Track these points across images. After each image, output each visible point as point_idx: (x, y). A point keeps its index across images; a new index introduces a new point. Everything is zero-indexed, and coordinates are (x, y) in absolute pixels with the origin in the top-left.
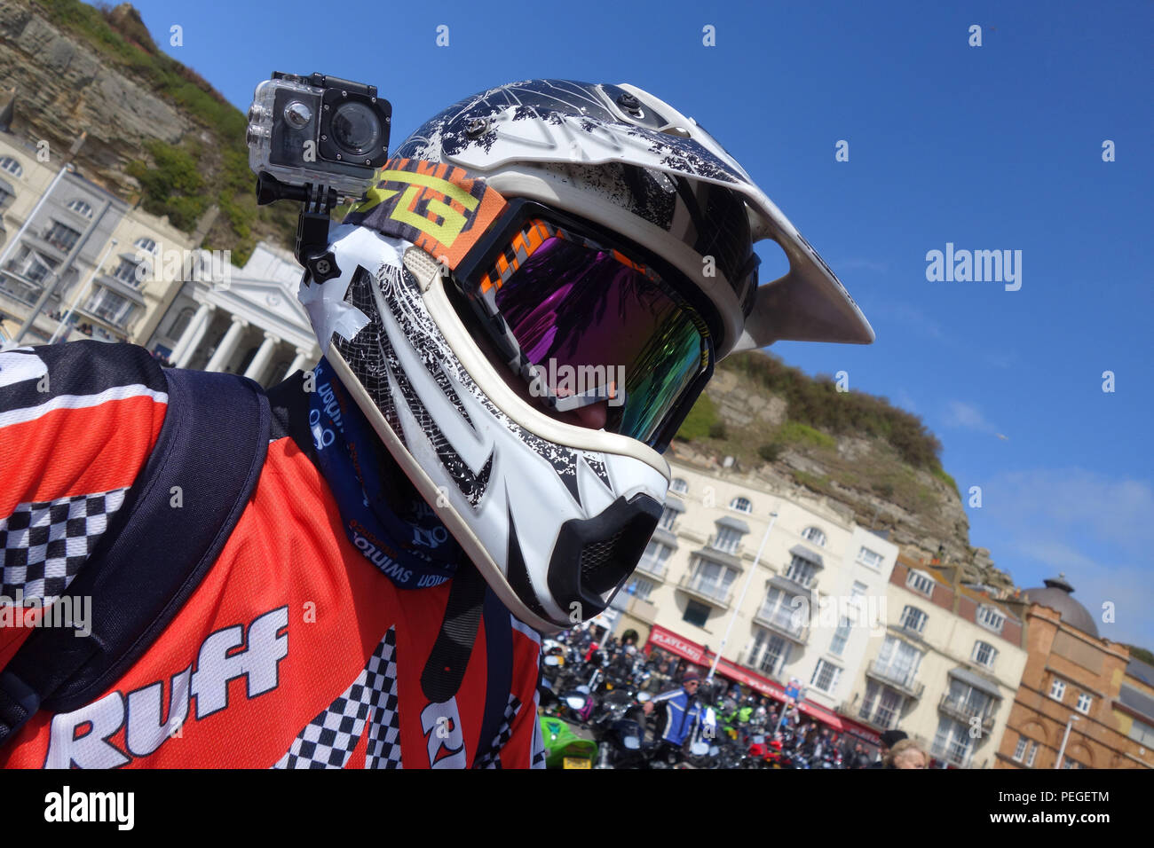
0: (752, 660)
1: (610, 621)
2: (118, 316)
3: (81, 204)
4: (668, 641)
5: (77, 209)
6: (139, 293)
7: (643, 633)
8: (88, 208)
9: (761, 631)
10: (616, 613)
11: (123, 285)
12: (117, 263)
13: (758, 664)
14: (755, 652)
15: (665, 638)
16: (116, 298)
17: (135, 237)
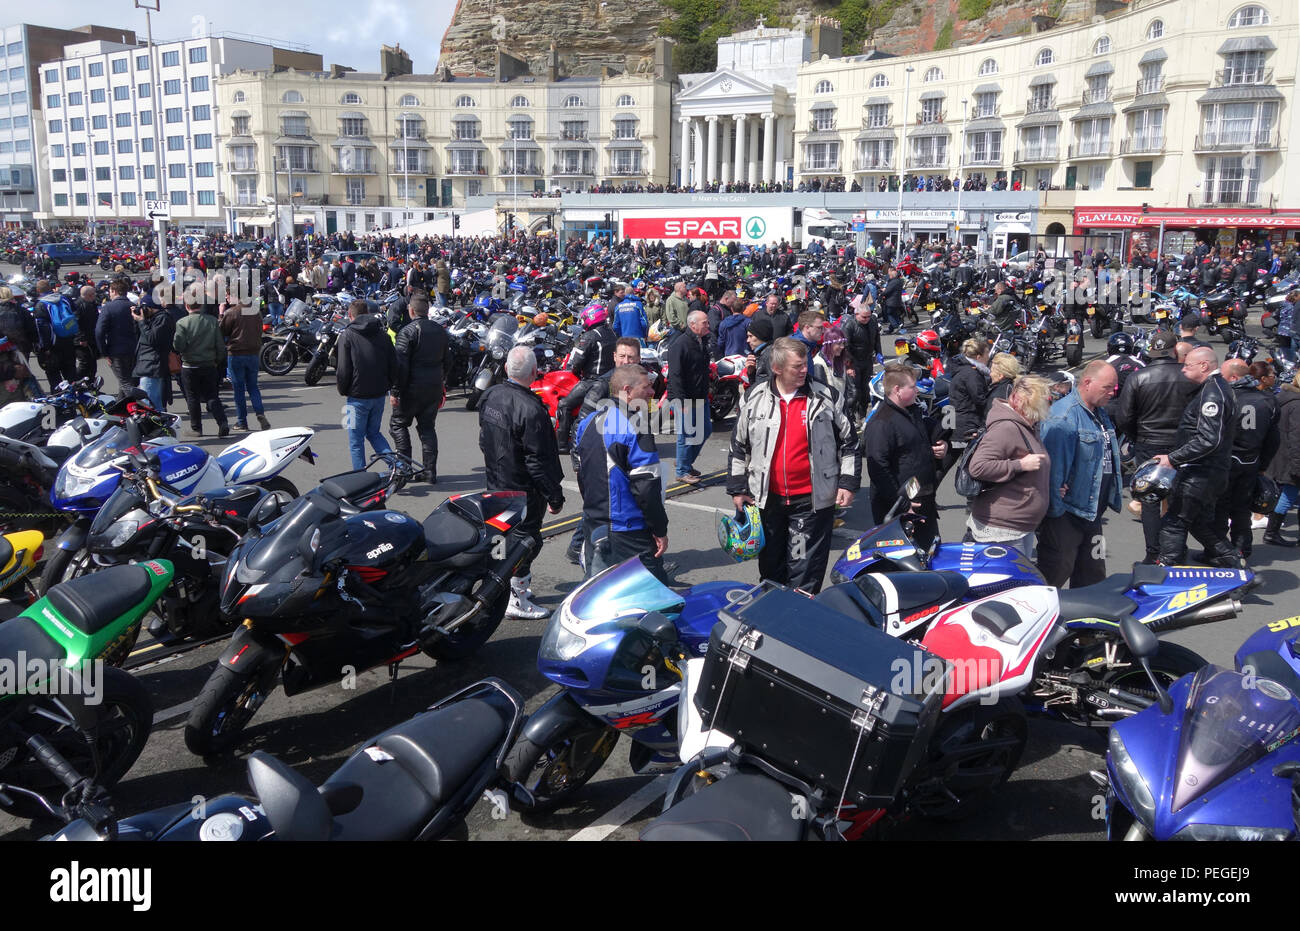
0: (1209, 197)
1: (1027, 224)
2: (632, 164)
3: (572, 100)
4: (1096, 217)
5: (571, 104)
6: (637, 140)
7: (1067, 222)
8: (577, 99)
9: (1208, 159)
10: (1029, 214)
11: (625, 141)
12: (614, 127)
13: (1215, 198)
14: (1210, 186)
15: (1091, 217)
16: (624, 153)
17: (614, 101)
